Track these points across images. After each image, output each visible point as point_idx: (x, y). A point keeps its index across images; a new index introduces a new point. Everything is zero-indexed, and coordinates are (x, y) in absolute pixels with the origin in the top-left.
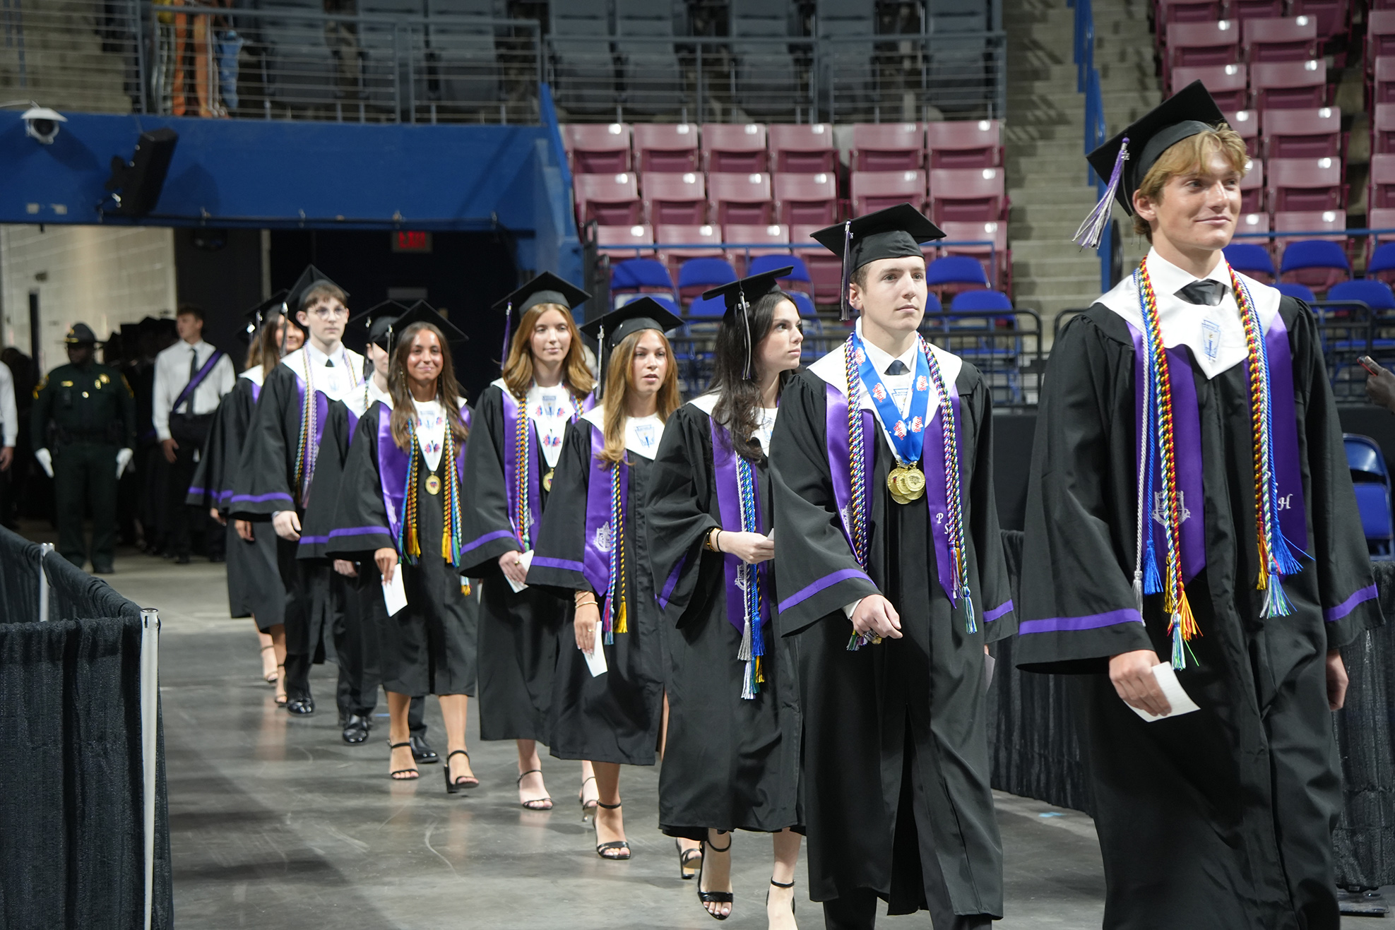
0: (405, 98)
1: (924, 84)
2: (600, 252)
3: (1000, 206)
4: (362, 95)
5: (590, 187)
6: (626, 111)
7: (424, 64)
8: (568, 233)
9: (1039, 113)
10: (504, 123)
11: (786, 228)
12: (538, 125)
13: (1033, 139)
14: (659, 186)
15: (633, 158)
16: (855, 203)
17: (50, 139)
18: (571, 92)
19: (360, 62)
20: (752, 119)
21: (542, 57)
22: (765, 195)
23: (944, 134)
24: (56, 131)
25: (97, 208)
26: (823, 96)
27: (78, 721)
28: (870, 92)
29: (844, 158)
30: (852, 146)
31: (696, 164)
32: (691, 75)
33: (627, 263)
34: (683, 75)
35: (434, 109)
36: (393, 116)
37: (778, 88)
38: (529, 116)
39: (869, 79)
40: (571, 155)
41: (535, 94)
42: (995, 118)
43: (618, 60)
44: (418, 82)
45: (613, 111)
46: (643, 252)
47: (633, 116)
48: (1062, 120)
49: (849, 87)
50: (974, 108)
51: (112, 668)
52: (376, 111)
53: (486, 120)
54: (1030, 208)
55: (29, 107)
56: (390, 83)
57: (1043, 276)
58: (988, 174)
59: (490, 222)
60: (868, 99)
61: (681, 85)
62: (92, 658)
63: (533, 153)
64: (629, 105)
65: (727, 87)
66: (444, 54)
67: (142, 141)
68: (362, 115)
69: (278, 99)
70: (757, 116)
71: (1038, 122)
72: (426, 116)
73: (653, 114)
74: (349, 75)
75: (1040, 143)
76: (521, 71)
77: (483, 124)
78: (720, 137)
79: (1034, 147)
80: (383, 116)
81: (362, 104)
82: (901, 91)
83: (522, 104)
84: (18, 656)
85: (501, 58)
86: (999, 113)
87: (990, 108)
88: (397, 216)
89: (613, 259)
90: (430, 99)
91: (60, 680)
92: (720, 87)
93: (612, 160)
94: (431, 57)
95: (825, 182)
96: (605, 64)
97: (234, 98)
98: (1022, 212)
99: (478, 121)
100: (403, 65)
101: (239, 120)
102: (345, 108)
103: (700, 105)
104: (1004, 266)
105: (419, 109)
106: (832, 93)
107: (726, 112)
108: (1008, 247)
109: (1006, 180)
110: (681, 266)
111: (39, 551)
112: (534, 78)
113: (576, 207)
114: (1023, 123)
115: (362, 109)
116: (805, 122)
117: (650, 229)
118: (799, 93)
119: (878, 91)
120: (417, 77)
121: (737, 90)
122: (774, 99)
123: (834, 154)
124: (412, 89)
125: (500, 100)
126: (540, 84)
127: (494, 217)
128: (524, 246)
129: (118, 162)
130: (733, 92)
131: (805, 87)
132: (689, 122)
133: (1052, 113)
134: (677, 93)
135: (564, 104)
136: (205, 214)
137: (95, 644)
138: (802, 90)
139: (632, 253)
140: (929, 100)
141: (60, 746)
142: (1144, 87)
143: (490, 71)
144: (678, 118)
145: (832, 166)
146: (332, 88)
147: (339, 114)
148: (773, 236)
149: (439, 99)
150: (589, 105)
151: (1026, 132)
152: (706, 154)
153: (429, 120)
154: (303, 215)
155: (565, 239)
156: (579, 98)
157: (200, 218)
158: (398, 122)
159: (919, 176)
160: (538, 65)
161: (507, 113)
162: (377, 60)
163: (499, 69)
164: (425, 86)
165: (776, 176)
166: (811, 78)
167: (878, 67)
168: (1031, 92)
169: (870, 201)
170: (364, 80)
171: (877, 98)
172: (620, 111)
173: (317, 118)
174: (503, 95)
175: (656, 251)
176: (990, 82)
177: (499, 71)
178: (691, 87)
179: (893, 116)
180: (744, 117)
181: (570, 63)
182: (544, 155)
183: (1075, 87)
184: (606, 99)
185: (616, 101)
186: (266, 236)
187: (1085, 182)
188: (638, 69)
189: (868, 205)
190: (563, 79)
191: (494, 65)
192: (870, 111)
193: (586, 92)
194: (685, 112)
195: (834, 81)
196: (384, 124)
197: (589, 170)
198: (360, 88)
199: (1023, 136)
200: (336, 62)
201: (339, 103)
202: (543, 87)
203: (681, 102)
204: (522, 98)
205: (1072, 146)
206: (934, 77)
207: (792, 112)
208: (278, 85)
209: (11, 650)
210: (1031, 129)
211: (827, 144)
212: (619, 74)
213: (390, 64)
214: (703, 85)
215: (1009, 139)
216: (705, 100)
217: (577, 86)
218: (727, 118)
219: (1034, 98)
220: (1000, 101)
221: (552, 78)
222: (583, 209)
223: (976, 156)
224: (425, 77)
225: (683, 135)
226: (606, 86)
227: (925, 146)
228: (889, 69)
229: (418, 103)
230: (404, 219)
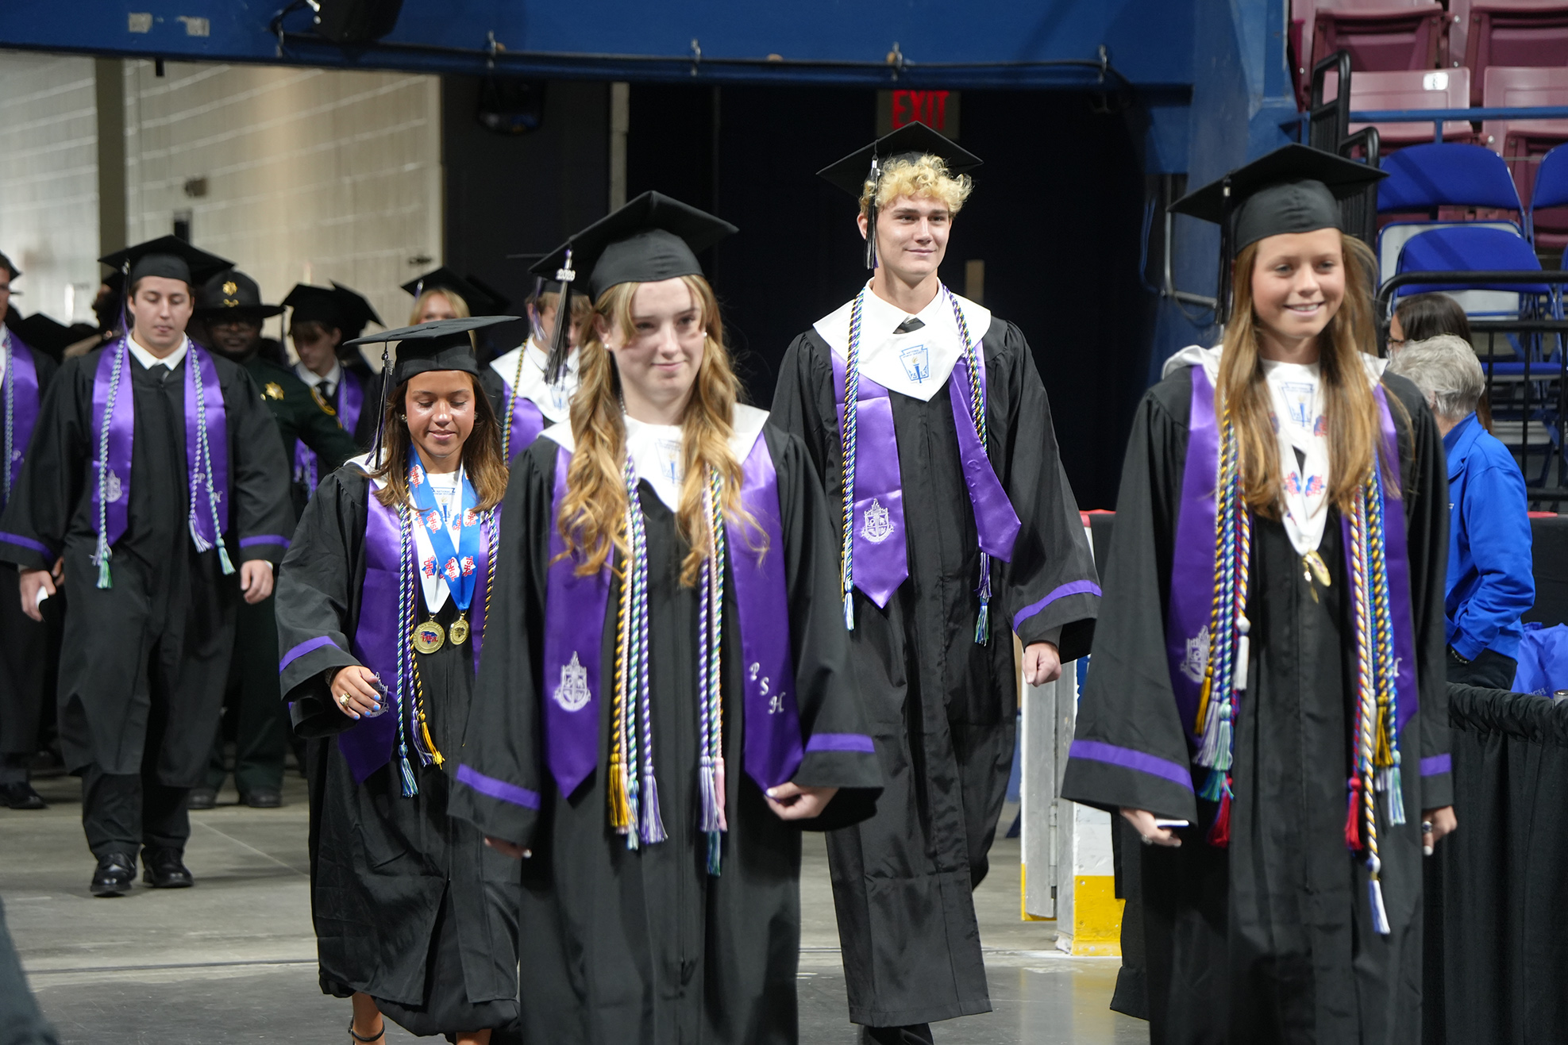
2: (1356, 129)
8: (1272, 88)
25: (274, 26)
33: (1407, 151)
46: (1449, 128)
59: (1092, 68)
88: (894, 56)
89: (1387, 145)
110: (1536, 159)
113: (1295, 28)
117: (1464, 75)
127: (1103, 58)
128: (1163, 117)
136: (496, 46)
139: (1426, 129)
154: (697, 50)
155: (1264, 101)
157: (485, 56)
175: (1477, 126)
186: (623, 95)
222: (1308, 33)
230: (908, 62)
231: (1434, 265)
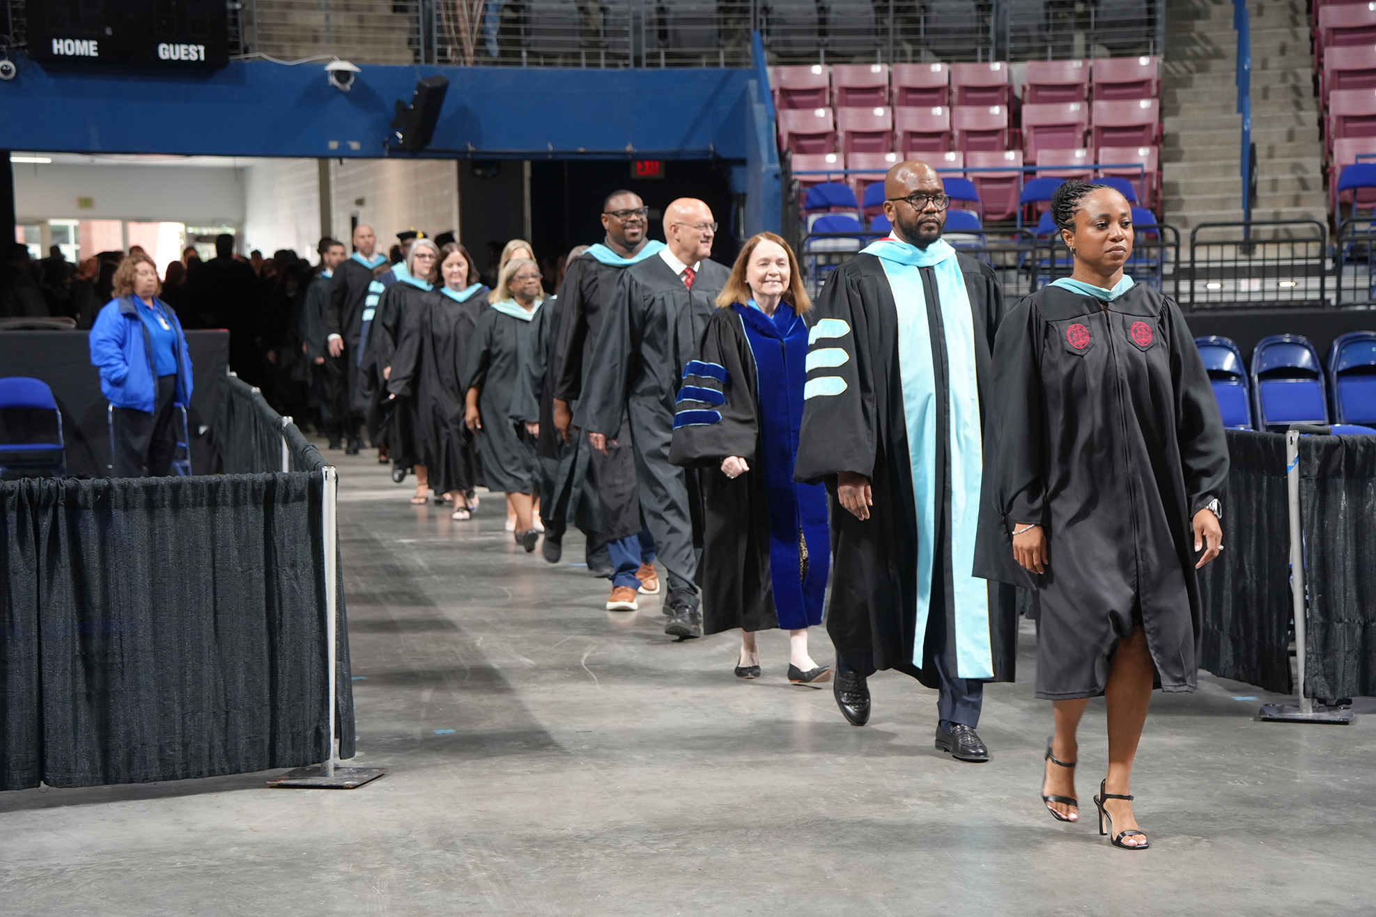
0: (637, 46)
1: (1093, 25)
2: (794, 177)
3: (1155, 132)
4: (602, 44)
5: (792, 121)
6: (828, 54)
7: (655, 16)
8: (771, 161)
9: (1197, 49)
10: (722, 66)
11: (961, 155)
12: (750, 67)
13: (1190, 72)
14: (852, 119)
15: (831, 94)
16: (1025, 131)
17: (348, 87)
18: (780, 38)
19: (601, 16)
20: (939, 59)
21: (755, 8)
22: (945, 126)
23: (1108, 69)
24: (352, 80)
25: (384, 144)
26: (1001, 37)
27: (276, 552)
28: (1044, 33)
29: (1018, 92)
30: (1025, 82)
31: (887, 99)
32: (886, 21)
33: (818, 186)
34: (877, 21)
35: (663, 55)
36: (627, 62)
37: (961, 31)
38: (743, 60)
39: (1043, 21)
40: (777, 93)
41: (748, 40)
42: (1155, 54)
43: (822, 10)
44: (649, 32)
45: (817, 54)
46: (833, 177)
47: (833, 58)
48: (1218, 54)
49: (1025, 29)
50: (1138, 45)
51: (301, 510)
52: (616, 58)
53: (707, 64)
54: (1183, 134)
55: (331, 60)
56: (626, 34)
57: (1191, 193)
58: (1144, 104)
59: (708, 152)
60: (1042, 39)
61: (876, 30)
62: (286, 501)
63: (746, 91)
64: (831, 49)
65: (917, 31)
66: (672, 7)
67: (420, 87)
68: (603, 61)
69: (533, 49)
70: (944, 57)
71: (1196, 56)
72: (655, 61)
73: (852, 56)
74: (593, 28)
75: (1196, 76)
76: (738, 21)
77: (704, 67)
78: (908, 75)
79: (1190, 79)
80: (620, 62)
81: (602, 52)
82: (1072, 32)
83: (739, 49)
84: (229, 500)
85: (720, 9)
86: (1158, 50)
87: (1151, 45)
88: (629, 148)
89: (805, 183)
90: (659, 47)
91: (262, 520)
92: (911, 31)
93: (813, 97)
94: (661, 10)
95: (998, 114)
96: (810, 13)
97: (494, 48)
98: (1175, 137)
99: (700, 64)
100: (637, 18)
101: (500, 67)
102: (588, 56)
103: (891, 48)
104: (1154, 185)
105: (649, 56)
106: (1009, 34)
107: (916, 53)
108: (1160, 168)
109: (1161, 109)
110: (867, 188)
111: (281, 424)
112: (748, 27)
113: (779, 138)
114: (1182, 57)
115: (603, 56)
116: (986, 60)
117: (841, 156)
118: (980, 35)
119: (1051, 33)
120: (648, 28)
121: (925, 33)
122: (958, 41)
123: (1010, 88)
124: (644, 37)
125: (719, 46)
126: (752, 31)
127: (712, 148)
128: (736, 171)
129: (400, 105)
130: (922, 35)
131: (986, 30)
132: (883, 62)
133: (1209, 48)
134: (873, 38)
135: (774, 49)
136: (471, 148)
137: (287, 493)
138: (983, 32)
139: (823, 178)
140: (1096, 39)
141: (263, 570)
142: (1295, 23)
143: (711, 21)
144: (873, 59)
145: (1006, 99)
146: (577, 38)
147: (583, 61)
148: (949, 162)
149: (667, 46)
150: (796, 49)
151: (1184, 66)
152: (896, 90)
153: (658, 65)
154: (551, 147)
155: (768, 165)
156: (787, 43)
157: (466, 152)
158: (632, 66)
159: (1082, 108)
160: (751, 15)
161: (725, 57)
162: (616, 14)
163: (719, 19)
164: (656, 35)
165: (955, 109)
166: (991, 22)
167: (1051, 11)
168: (1192, 30)
169: (1038, 130)
170: (605, 31)
171: (1050, 38)
172: (822, 53)
173: (565, 65)
174: (722, 42)
175: (846, 176)
176: (1151, 22)
177: (718, 21)
178: (885, 32)
179: (1064, 54)
180: (932, 57)
181: (780, 13)
182: (754, 94)
183: (1231, 26)
184: (810, 44)
185: (819, 45)
186: (527, 165)
187: (1235, 109)
188: (839, 16)
189: (1035, 133)
190: (773, 27)
191: (715, 16)
192: (1044, 49)
193: (793, 38)
194: (879, 53)
195: (1011, 23)
196: (622, 69)
197: (792, 106)
198: (601, 38)
199: (1182, 69)
200: (582, 16)
201: (583, 52)
202: (756, 35)
203: (876, 45)
204: (739, 44)
205: (1225, 78)
206: (1101, 19)
207: (974, 52)
208: (533, 38)
209: (224, 495)
210: (1189, 63)
211: (1002, 80)
212: (822, 21)
213: (626, 17)
214: (895, 30)
215: (1167, 72)
216: (897, 43)
217: (785, 33)
218: (916, 58)
219: (1194, 35)
220: (1159, 39)
221: (764, 26)
222: (785, 139)
223: (1137, 88)
224: (656, 28)
225: (876, 74)
226: (811, 32)
227: (1090, 80)
228: (1062, 12)
229: (648, 50)
230: (636, 151)
231: (824, 229)
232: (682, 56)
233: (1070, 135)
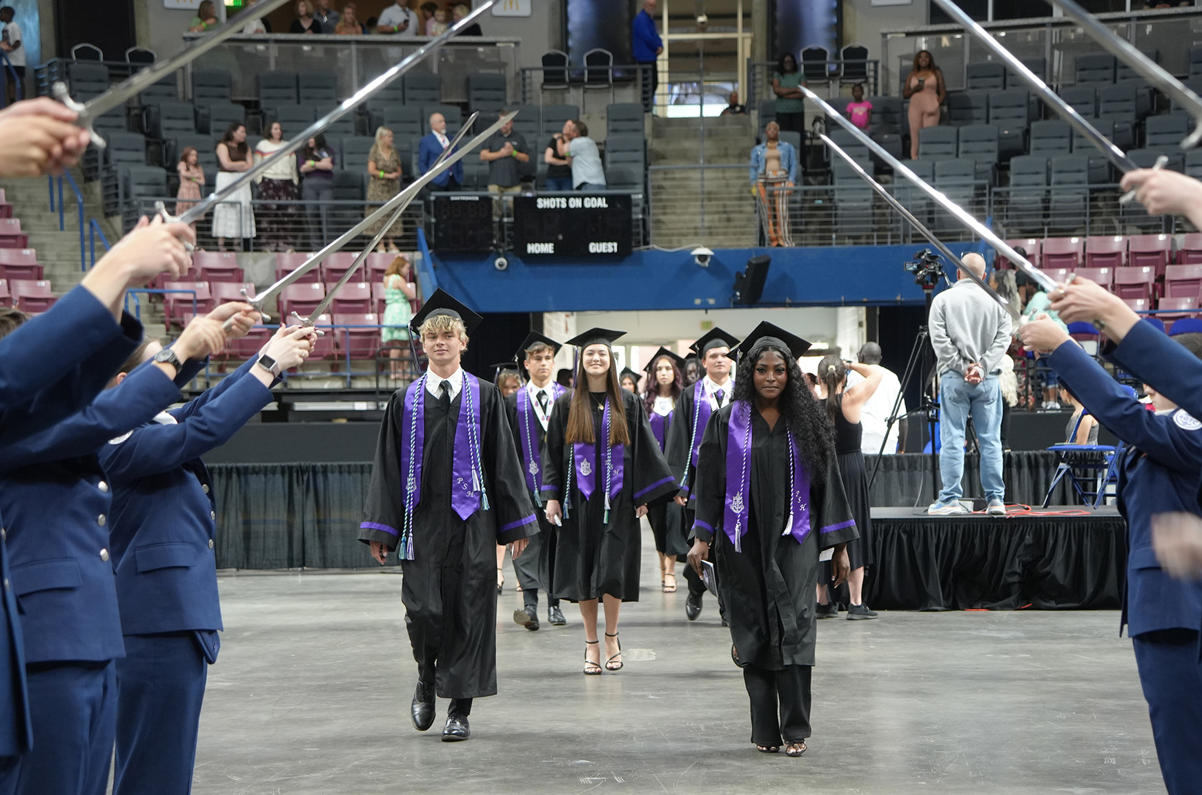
4: (888, 229)
6: (1050, 230)
17: (707, 264)
18: (1015, 221)
19: (889, 210)
21: (990, 201)
24: (709, 260)
25: (730, 300)
36: (899, 240)
43: (1047, 200)
45: (1043, 230)
47: (1056, 233)
53: (963, 239)
55: (694, 248)
64: (1052, 227)
67: (750, 264)
68: (889, 240)
69: (841, 234)
77: (961, 242)
81: (889, 234)
94: (930, 204)
96: (1038, 203)
99: (958, 240)
102: (879, 237)
105: (915, 236)
115: (889, 236)
121: (1123, 215)
129: (739, 275)
130: (1121, 216)
136: (788, 301)
146: (871, 226)
147: (875, 240)
149: (934, 228)
157: (785, 303)
158: (902, 243)
160: (986, 206)
164: (926, 221)
169: (1173, 283)
172: (1046, 230)
181: (1014, 204)
184: (1037, 224)
185: (1043, 224)
188: (1057, 205)
190: (1010, 213)
193: (1024, 220)
198: (888, 225)
200: (875, 211)
201: (875, 235)
207: (1161, 226)
208: (841, 226)
211: (1160, 247)
212: (1047, 208)
217: (1018, 217)
225: (1072, 245)
226: (1037, 216)
230: (903, 299)
232: (950, 234)
233: (1196, 286)
